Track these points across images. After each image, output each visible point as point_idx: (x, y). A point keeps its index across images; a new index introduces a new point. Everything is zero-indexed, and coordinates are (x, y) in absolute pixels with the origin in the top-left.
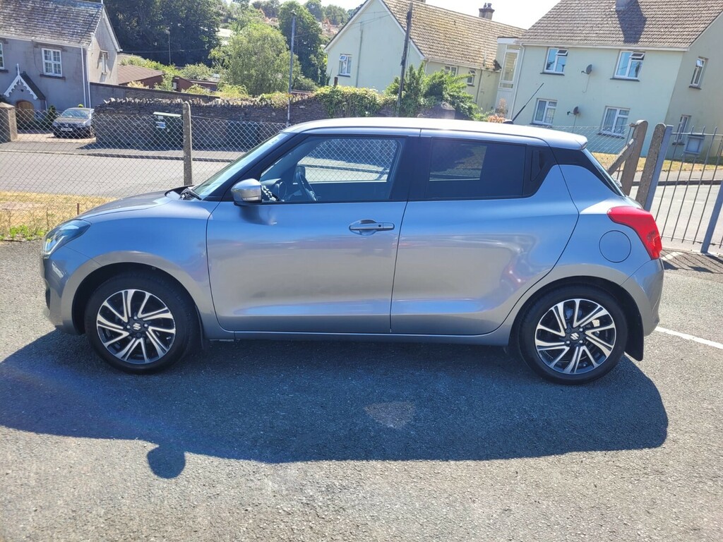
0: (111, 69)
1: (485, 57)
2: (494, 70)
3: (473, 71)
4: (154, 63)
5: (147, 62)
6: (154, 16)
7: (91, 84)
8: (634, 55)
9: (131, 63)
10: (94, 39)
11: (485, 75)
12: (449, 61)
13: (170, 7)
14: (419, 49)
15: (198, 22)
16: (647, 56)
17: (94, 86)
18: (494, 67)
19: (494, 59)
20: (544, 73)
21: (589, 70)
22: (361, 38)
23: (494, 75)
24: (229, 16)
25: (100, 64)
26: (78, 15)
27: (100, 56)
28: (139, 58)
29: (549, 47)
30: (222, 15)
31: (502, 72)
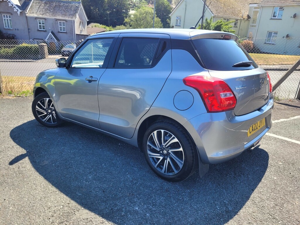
0: (84, 28)
1: (243, 13)
2: (247, 19)
3: (237, 20)
4: (104, 26)
5: (101, 26)
6: (105, 7)
7: (77, 34)
9: (95, 26)
10: (77, 16)
11: (243, 21)
12: (226, 16)
13: (111, 3)
14: (211, 11)
15: (121, 8)
18: (247, 18)
19: (247, 14)
20: (271, 19)
21: (295, 16)
22: (186, 8)
23: (247, 22)
24: (135, 5)
25: (80, 26)
26: (72, 6)
27: (80, 23)
28: (99, 24)
29: (274, 6)
30: (131, 5)
31: (251, 20)
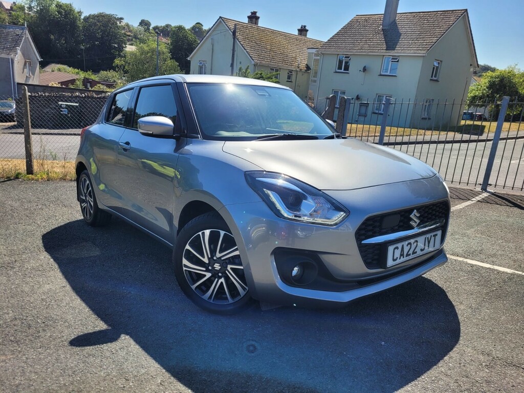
0: (33, 74)
1: (299, 62)
2: (306, 71)
3: (291, 71)
4: (76, 70)
5: (71, 69)
6: (78, 36)
7: (18, 84)
8: (392, 59)
9: (59, 70)
10: (19, 52)
11: (300, 74)
12: (273, 64)
13: (90, 30)
14: (251, 57)
15: (110, 40)
16: (400, 59)
17: (20, 86)
18: (306, 69)
19: (306, 63)
20: (336, 72)
21: (365, 69)
22: (213, 49)
23: (306, 75)
24: (136, 37)
25: (25, 70)
26: (8, 34)
27: (25, 64)
28: (65, 67)
29: (338, 54)
30: (129, 36)
31: (312, 72)
